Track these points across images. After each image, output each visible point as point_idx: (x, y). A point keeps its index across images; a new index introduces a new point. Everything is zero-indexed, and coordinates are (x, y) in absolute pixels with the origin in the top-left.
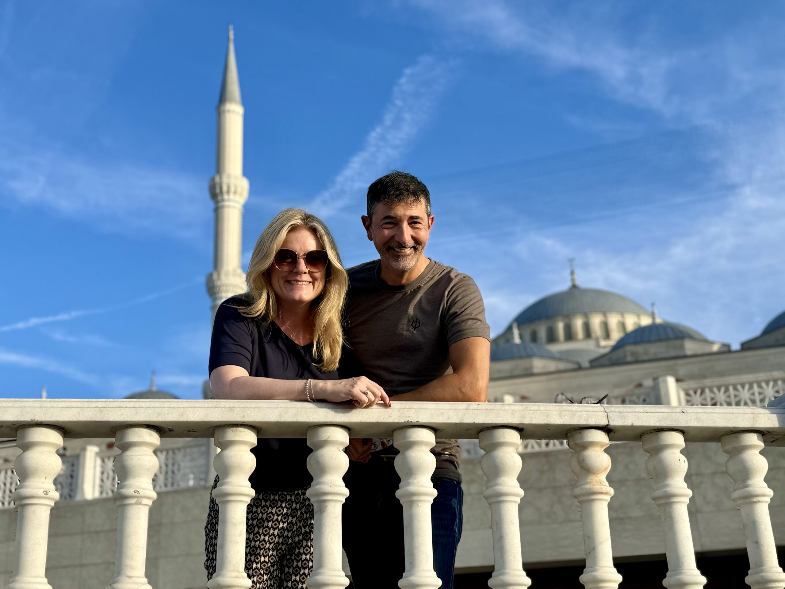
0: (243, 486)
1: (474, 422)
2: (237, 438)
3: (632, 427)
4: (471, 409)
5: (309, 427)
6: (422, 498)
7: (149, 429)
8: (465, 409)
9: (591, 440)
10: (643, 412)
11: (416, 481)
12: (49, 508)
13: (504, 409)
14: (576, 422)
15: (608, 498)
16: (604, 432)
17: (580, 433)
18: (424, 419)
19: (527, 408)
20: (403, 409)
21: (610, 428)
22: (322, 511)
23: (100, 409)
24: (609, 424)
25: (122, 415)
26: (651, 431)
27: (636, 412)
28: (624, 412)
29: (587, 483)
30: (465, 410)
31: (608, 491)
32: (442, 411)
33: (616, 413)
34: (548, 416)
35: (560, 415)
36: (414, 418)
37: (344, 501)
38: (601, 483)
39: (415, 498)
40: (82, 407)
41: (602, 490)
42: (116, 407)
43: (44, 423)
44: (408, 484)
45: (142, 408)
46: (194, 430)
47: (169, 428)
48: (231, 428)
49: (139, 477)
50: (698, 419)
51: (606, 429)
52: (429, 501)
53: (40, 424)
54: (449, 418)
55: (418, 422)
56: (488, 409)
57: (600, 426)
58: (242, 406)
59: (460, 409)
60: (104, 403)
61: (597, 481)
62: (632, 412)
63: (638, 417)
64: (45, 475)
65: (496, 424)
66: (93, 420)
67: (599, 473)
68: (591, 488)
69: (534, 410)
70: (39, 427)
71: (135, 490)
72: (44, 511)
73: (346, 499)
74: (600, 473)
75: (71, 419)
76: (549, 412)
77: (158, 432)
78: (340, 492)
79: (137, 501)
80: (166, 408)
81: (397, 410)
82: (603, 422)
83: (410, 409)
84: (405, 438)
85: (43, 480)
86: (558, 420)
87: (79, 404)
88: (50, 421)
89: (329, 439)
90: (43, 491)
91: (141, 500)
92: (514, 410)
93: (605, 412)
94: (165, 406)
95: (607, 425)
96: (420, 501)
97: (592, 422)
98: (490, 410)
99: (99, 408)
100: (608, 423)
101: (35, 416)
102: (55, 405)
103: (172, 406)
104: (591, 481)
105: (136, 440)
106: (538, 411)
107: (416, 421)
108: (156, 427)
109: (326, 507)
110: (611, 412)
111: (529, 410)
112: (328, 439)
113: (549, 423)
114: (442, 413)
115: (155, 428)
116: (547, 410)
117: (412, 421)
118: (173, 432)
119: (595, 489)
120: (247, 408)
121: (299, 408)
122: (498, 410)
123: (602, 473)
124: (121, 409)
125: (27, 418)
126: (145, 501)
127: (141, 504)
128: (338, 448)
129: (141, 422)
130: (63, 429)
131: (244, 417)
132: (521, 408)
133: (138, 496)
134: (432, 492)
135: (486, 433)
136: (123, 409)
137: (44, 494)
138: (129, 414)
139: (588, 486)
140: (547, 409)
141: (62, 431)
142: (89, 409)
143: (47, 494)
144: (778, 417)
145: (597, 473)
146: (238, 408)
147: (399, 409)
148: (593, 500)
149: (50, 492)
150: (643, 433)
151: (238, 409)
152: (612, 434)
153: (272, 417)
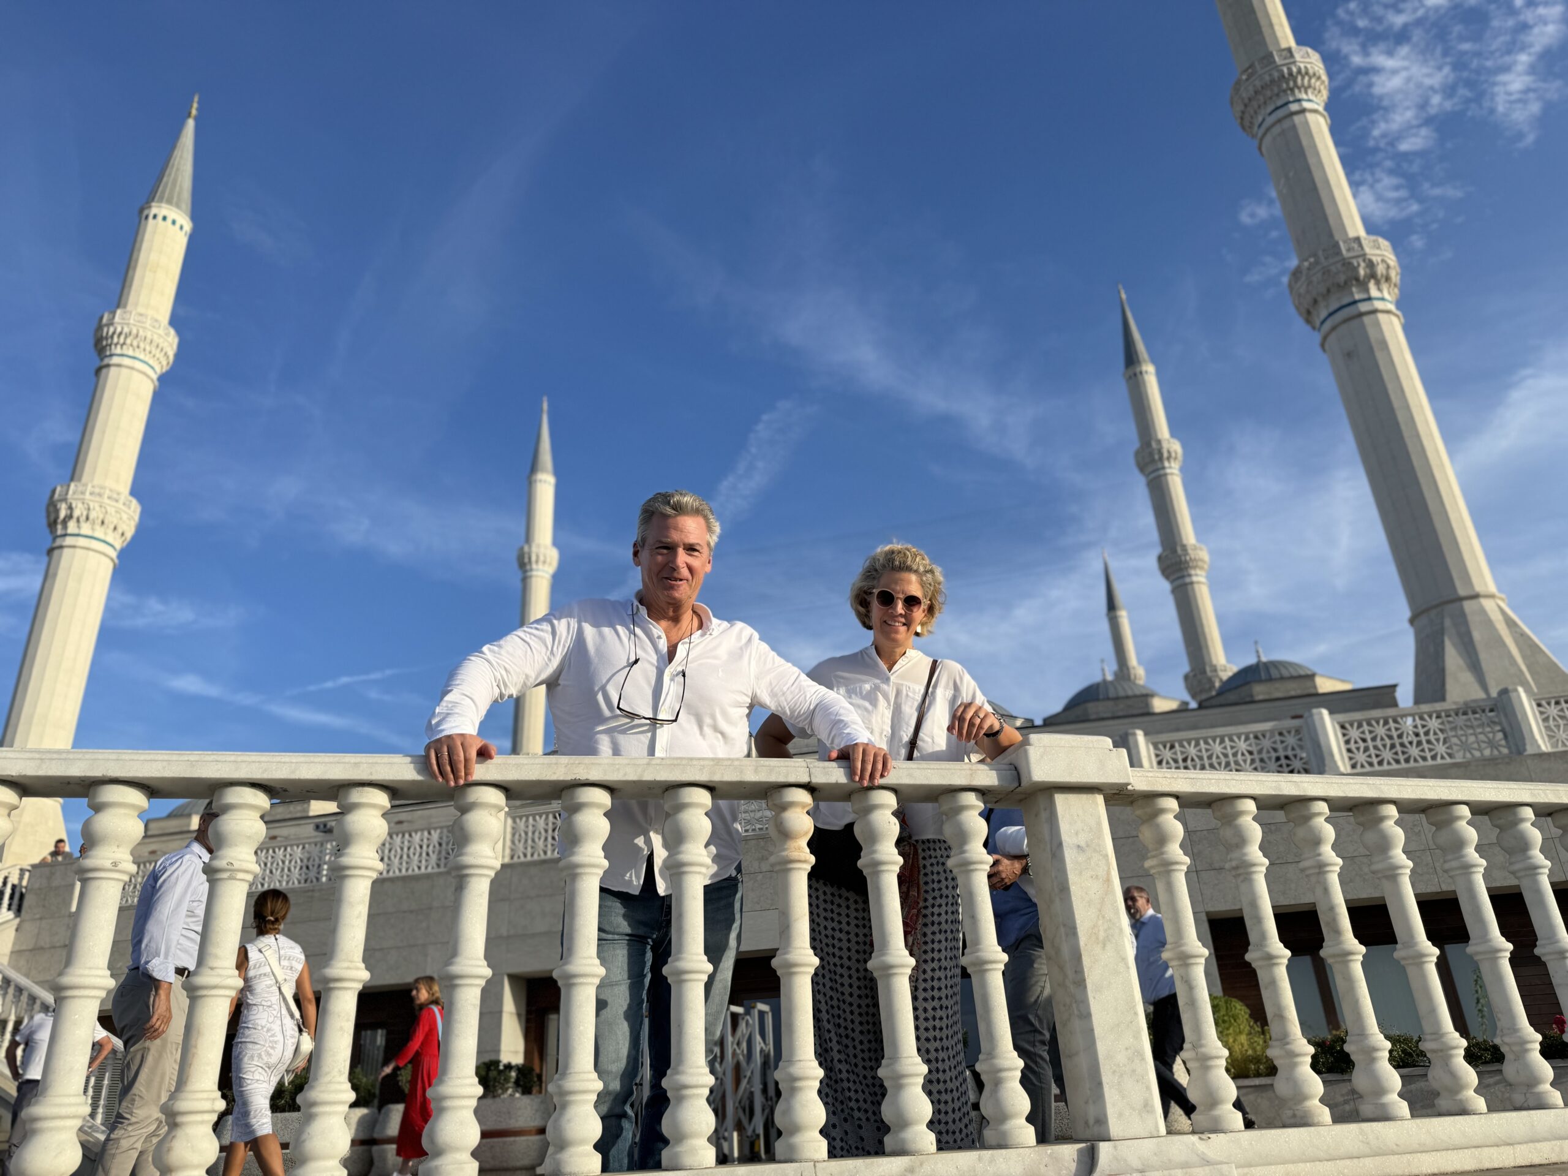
0: (370, 859)
2: (363, 800)
3: (837, 785)
6: (587, 870)
7: (253, 788)
9: (791, 800)
11: (581, 849)
12: (121, 885)
14: (773, 778)
16: (806, 790)
17: (779, 792)
18: (595, 776)
20: (569, 765)
21: (812, 786)
23: (191, 763)
24: (811, 781)
25: (220, 770)
28: (829, 767)
29: (784, 850)
32: (616, 767)
33: (820, 769)
34: (741, 772)
35: (756, 771)
36: (583, 775)
37: (493, 875)
38: (800, 850)
39: (579, 870)
40: (170, 761)
41: (801, 857)
42: (212, 761)
43: (120, 779)
44: (572, 854)
45: (244, 763)
46: (313, 789)
47: (278, 788)
48: (356, 788)
49: (236, 845)
50: (910, 776)
51: (809, 787)
53: (115, 780)
54: (625, 775)
55: (587, 780)
57: (801, 784)
58: (370, 761)
61: (796, 847)
64: (120, 843)
66: (182, 776)
67: (798, 839)
68: (788, 856)
69: (726, 766)
70: (114, 784)
71: (229, 862)
72: (114, 888)
75: (153, 775)
76: (743, 768)
77: (266, 792)
78: (485, 864)
79: (232, 875)
81: (563, 766)
82: (805, 779)
84: (572, 798)
85: (115, 848)
86: (754, 777)
87: (166, 757)
88: (127, 777)
89: (477, 801)
90: (111, 863)
91: (236, 874)
92: (703, 766)
93: (808, 767)
94: (274, 760)
95: (809, 783)
96: (585, 874)
97: (792, 779)
101: (109, 771)
102: (136, 757)
103: (283, 760)
104: (789, 847)
105: (236, 802)
106: (730, 767)
108: (264, 786)
109: (469, 882)
110: (815, 767)
111: (720, 766)
113: (744, 780)
115: (261, 787)
116: (740, 766)
117: (581, 779)
118: (283, 793)
119: (792, 857)
120: (376, 763)
123: (803, 838)
125: (97, 772)
126: (240, 875)
127: (237, 879)
128: (490, 812)
129: (243, 779)
130: (149, 787)
131: (371, 774)
133: (232, 871)
135: (670, 792)
137: (116, 866)
138: (229, 770)
139: (784, 853)
141: (145, 789)
142: (177, 762)
143: (119, 867)
144: (997, 774)
145: (796, 838)
146: (363, 763)
148: (790, 870)
149: (123, 863)
151: (364, 765)
152: (816, 793)
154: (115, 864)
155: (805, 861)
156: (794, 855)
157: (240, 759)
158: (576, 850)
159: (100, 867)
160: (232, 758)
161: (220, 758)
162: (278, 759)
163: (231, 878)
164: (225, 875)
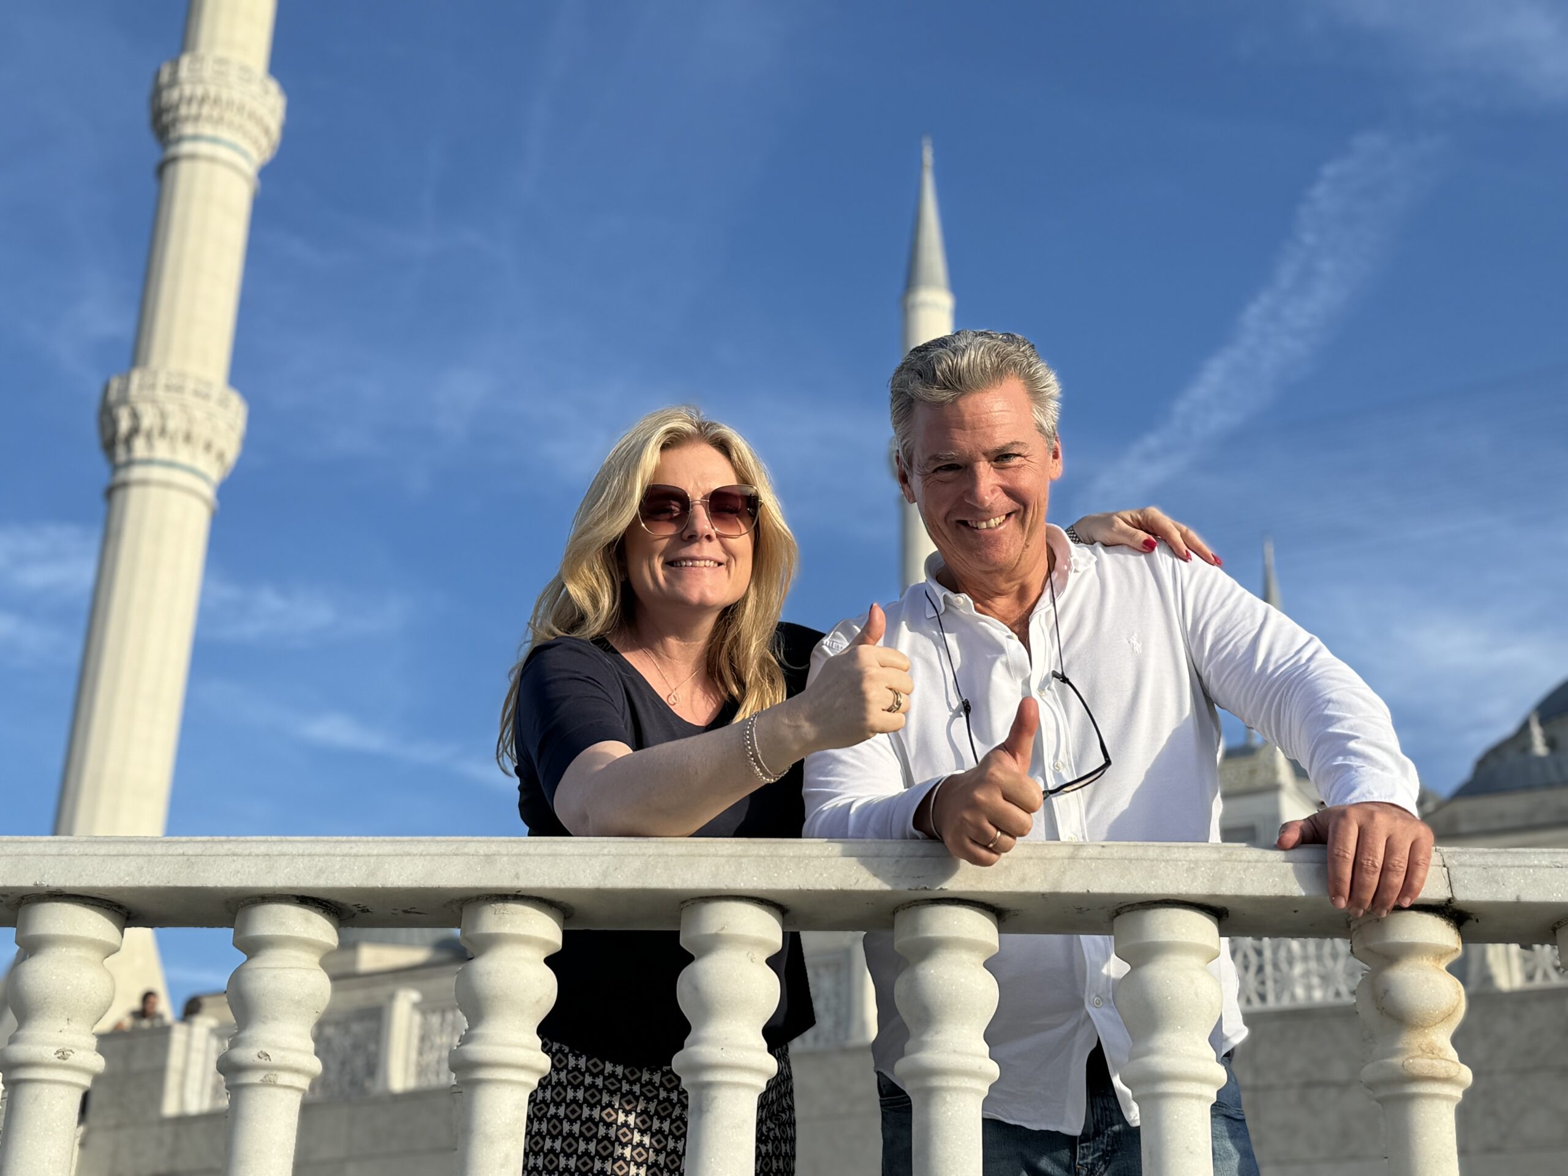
1: (1088, 891)
2: (506, 929)
3: (1518, 908)
4: (1082, 859)
5: (683, 902)
6: (954, 1082)
7: (304, 906)
8: (1065, 859)
10: (1550, 868)
11: (939, 1038)
12: (78, 1092)
15: (1458, 1093)
16: (1443, 918)
18: (958, 883)
20: (907, 859)
21: (1458, 908)
22: (701, 1111)
23: (188, 859)
24: (1453, 897)
25: (238, 872)
27: (1530, 867)
28: (1497, 866)
29: (1395, 1052)
31: (1456, 1074)
33: (1474, 869)
38: (1433, 1053)
39: (935, 1082)
40: (150, 855)
41: (1438, 1071)
42: (227, 855)
43: (68, 893)
44: (921, 1047)
45: (284, 857)
46: (414, 908)
47: (357, 906)
48: (493, 905)
49: (276, 1019)
51: (1450, 910)
52: (978, 1092)
53: (59, 894)
54: (1024, 880)
55: (941, 891)
56: (1127, 857)
57: (1431, 903)
58: (516, 851)
59: (1053, 859)
60: (200, 845)
61: (1424, 1047)
62: (1519, 866)
63: (1535, 880)
64: (67, 1013)
66: (171, 884)
67: (1428, 1027)
68: (1403, 1066)
69: (1249, 862)
70: (57, 901)
71: (259, 1051)
72: (66, 1099)
74: (1431, 1026)
75: (122, 884)
78: (752, 1064)
79: (265, 1077)
80: (339, 856)
81: (893, 860)
82: (1439, 892)
83: (924, 857)
84: (915, 930)
85: (62, 1024)
88: (74, 888)
89: (723, 932)
90: (55, 1052)
91: (275, 1075)
92: (1196, 862)
93: (1444, 866)
94: (338, 851)
95: (1449, 901)
96: (948, 1089)
98: (1130, 860)
99: (185, 858)
100: (1450, 896)
101: (43, 875)
103: (354, 851)
104: (1406, 1046)
105: (270, 934)
106: (1259, 865)
108: (324, 903)
109: (715, 1098)
110: (1461, 865)
111: (1235, 860)
112: (720, 932)
115: (321, 904)
117: (929, 887)
119: (1414, 1068)
120: (527, 855)
121: (650, 856)
122: (1152, 861)
123: (1438, 1025)
124: (235, 858)
125: (26, 879)
126: (284, 1078)
127: (275, 1085)
128: (750, 954)
129: (280, 889)
130: (120, 907)
131: (517, 876)
133: (267, 1067)
134: (987, 1070)
135: (1126, 918)
136: (242, 858)
138: (253, 871)
139: (1397, 1061)
141: (116, 911)
143: (66, 1059)
145: (1422, 1026)
146: (506, 855)
147: (898, 858)
148: (1413, 1097)
149: (73, 1053)
150: (1558, 923)
151: (505, 859)
152: (1470, 925)
154: (63, 1054)
155: (1447, 1080)
156: (1421, 1064)
157: (276, 849)
158: (926, 1038)
159: (38, 1059)
160: (263, 849)
161: (239, 849)
162: (345, 848)
163: (267, 1083)
164: (255, 1078)
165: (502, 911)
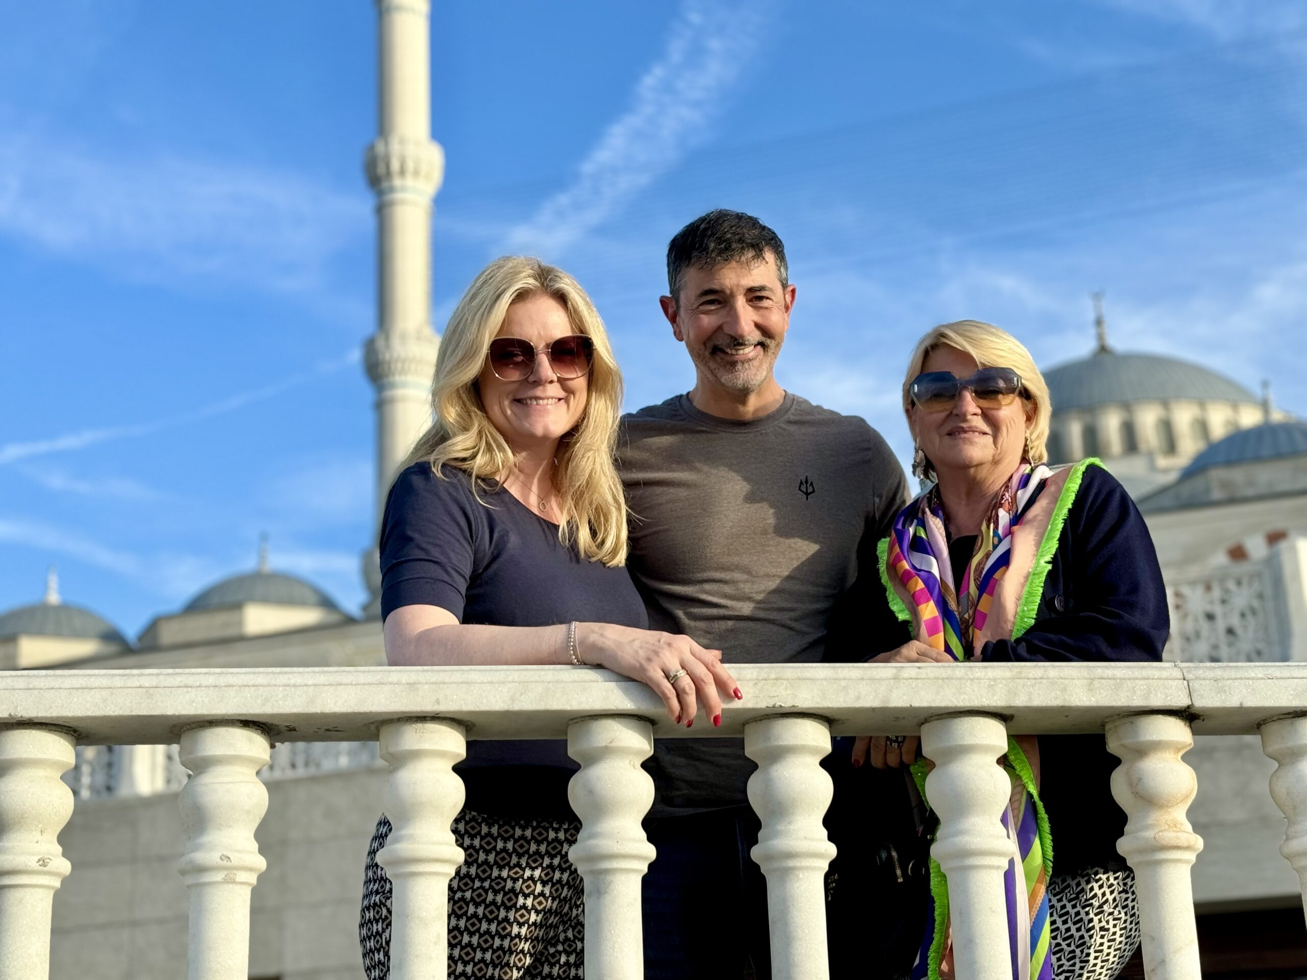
0: (440, 844)
1: (911, 706)
2: (426, 746)
3: (1241, 711)
4: (904, 679)
5: (572, 719)
7: (247, 728)
8: (891, 679)
9: (1155, 737)
10: (1264, 679)
12: (51, 894)
13: (972, 677)
14: (1123, 700)
15: (1192, 857)
16: (1182, 719)
17: (1132, 723)
18: (805, 702)
19: (1020, 673)
20: (763, 682)
21: (1193, 712)
22: (599, 892)
23: (147, 691)
24: (1192, 704)
25: (193, 702)
26: (1281, 717)
27: (1249, 679)
28: (1223, 679)
29: (1147, 827)
30: (892, 681)
31: (1192, 843)
32: (843, 683)
33: (1207, 681)
34: (1064, 690)
35: (1090, 688)
36: (787, 699)
37: (645, 869)
38: (1176, 827)
40: (111, 688)
41: (1178, 841)
42: (179, 687)
43: (36, 721)
44: (776, 834)
45: (231, 688)
46: (337, 727)
47: (287, 727)
48: (413, 725)
49: (230, 827)
51: (1187, 713)
52: (820, 869)
53: (27, 722)
54: (858, 698)
55: (793, 708)
56: (940, 677)
57: (1174, 709)
58: (433, 680)
59: (881, 679)
60: (154, 678)
61: (1169, 822)
62: (1241, 679)
63: (1253, 689)
64: (40, 826)
65: (956, 707)
66: (134, 713)
67: (1171, 806)
68: (1155, 838)
69: (1035, 679)
70: (26, 729)
71: (221, 854)
72: (42, 900)
73: (651, 866)
74: (1173, 806)
76: (1067, 682)
77: (265, 734)
78: (635, 852)
79: (226, 876)
80: (279, 686)
81: (753, 682)
82: (1180, 701)
83: (777, 679)
84: (768, 738)
85: (38, 836)
86: (1085, 699)
87: (105, 682)
88: (46, 718)
89: (613, 745)
90: (37, 860)
91: (235, 874)
92: (995, 680)
93: (1184, 679)
94: (278, 682)
95: (1188, 707)
96: (799, 869)
97: (1157, 702)
98: (943, 679)
99: (144, 690)
100: (1190, 703)
101: (17, 707)
103: (292, 682)
104: (1155, 822)
105: (220, 753)
106: (1044, 681)
107: (791, 705)
108: (261, 725)
109: (612, 882)
110: (1197, 678)
111: (1024, 678)
112: (610, 745)
113: (1067, 704)
114: (844, 687)
115: (259, 726)
116: (1062, 678)
117: (783, 705)
118: (295, 732)
119: (1164, 840)
120: (444, 683)
121: (549, 682)
122: (960, 679)
123: (1179, 805)
124: (189, 689)
126: (242, 876)
127: (234, 882)
128: (632, 762)
129: (232, 715)
130: (75, 731)
131: (438, 701)
132: (1008, 674)
133: (227, 867)
134: (826, 850)
136: (194, 689)
137: (40, 865)
138: (206, 700)
139: (1149, 834)
140: (1062, 675)
141: (73, 735)
142: (126, 690)
143: (45, 866)
145: (1167, 806)
146: (426, 683)
147: (756, 681)
148: (1161, 862)
149: (51, 860)
150: (1264, 720)
151: (426, 687)
152: (1197, 723)
153: (496, 701)
154: (43, 862)
155: (1188, 848)
156: (1169, 836)
157: (222, 681)
159: (20, 867)
160: (211, 680)
161: (190, 680)
163: (226, 881)
164: (219, 877)
165: (422, 731)
